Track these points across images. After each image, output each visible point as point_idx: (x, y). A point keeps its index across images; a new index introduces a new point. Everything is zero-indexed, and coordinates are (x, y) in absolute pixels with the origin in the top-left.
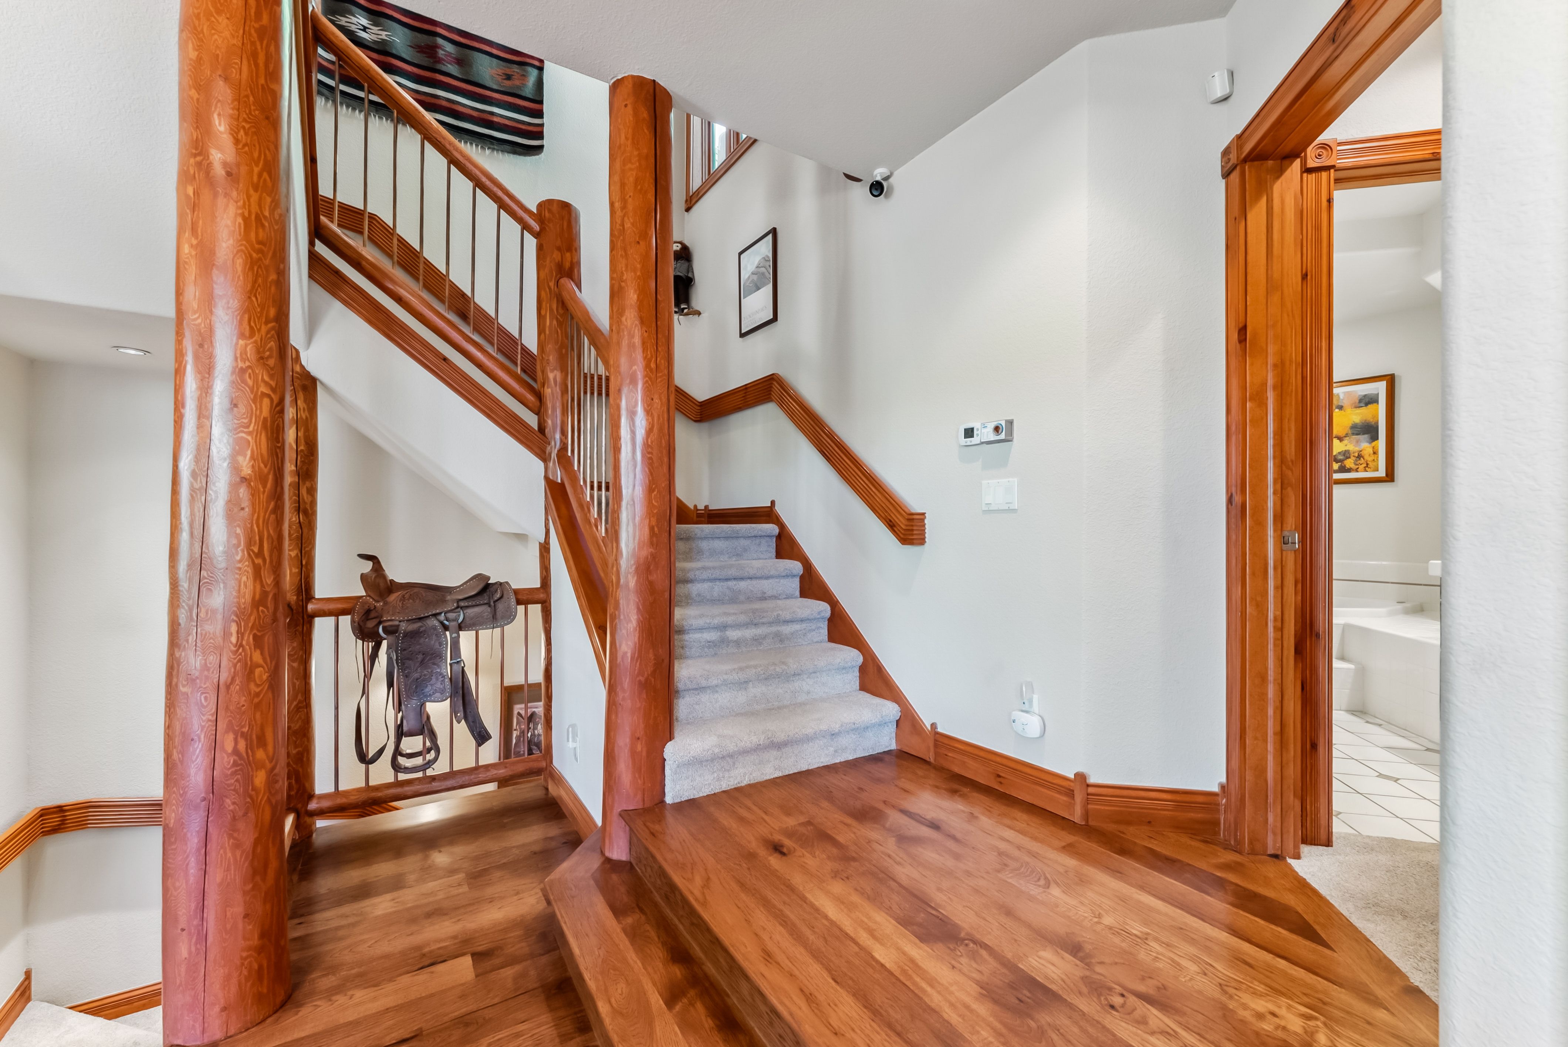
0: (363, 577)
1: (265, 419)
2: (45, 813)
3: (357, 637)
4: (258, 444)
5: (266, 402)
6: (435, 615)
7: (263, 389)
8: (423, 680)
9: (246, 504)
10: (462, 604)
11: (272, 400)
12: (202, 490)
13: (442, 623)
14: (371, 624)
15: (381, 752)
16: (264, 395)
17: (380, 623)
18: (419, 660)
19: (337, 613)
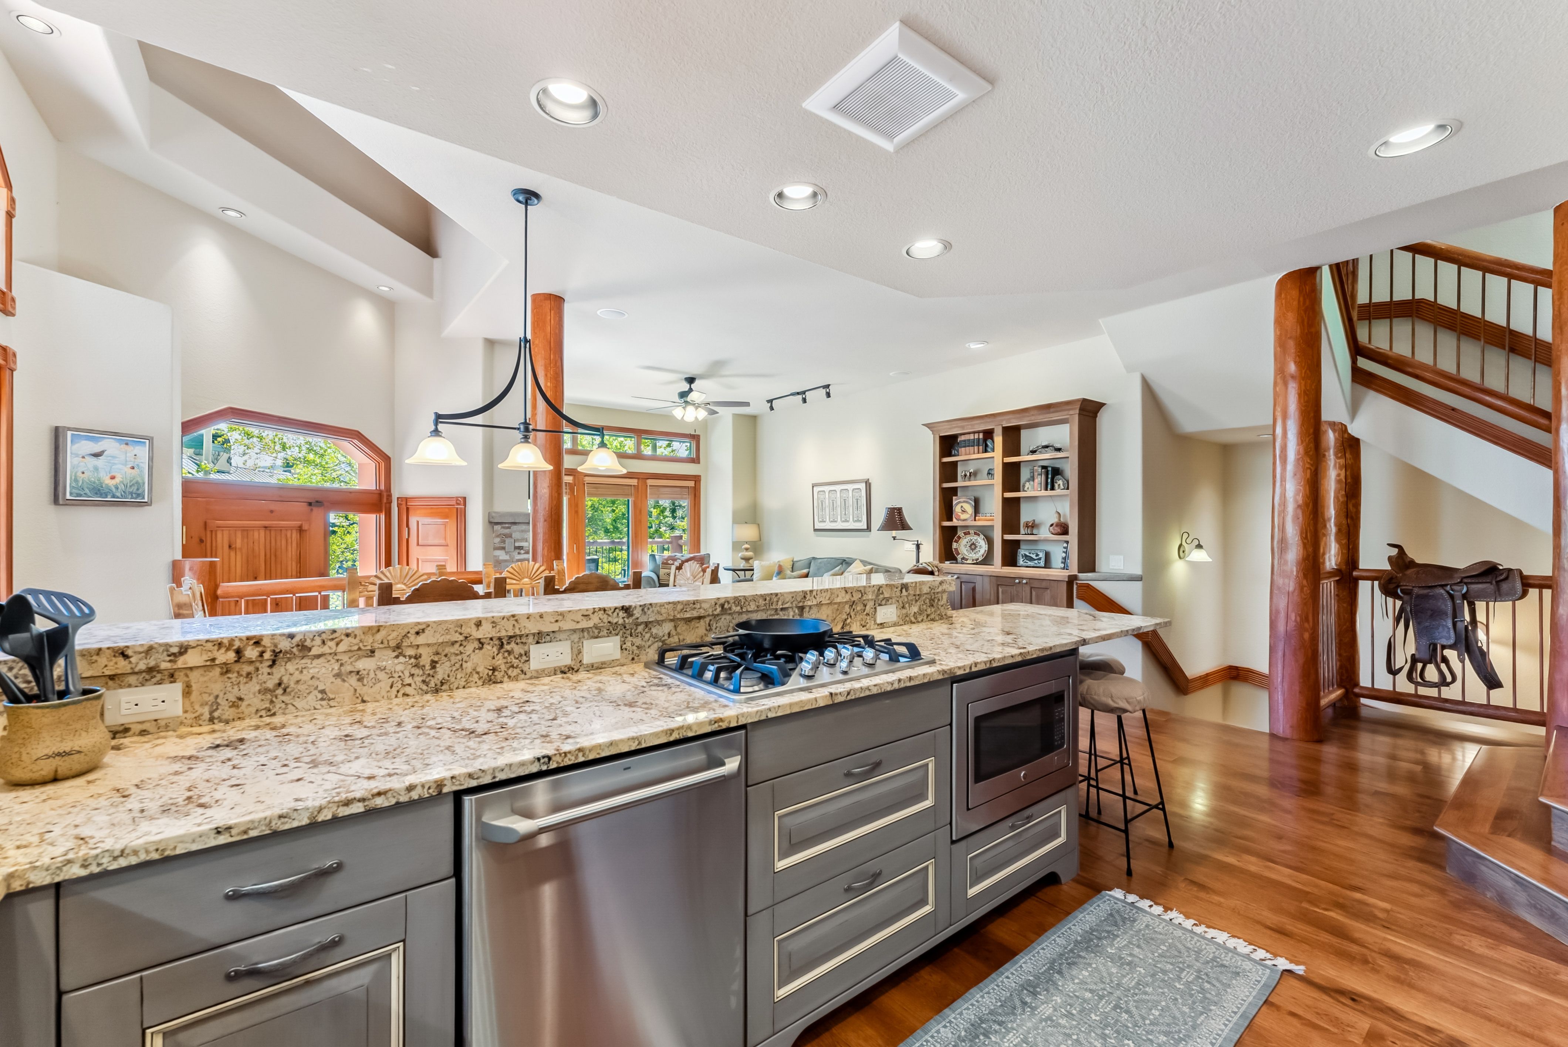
0: (1390, 559)
1: (1308, 479)
2: (1231, 668)
3: (1382, 593)
4: (1305, 490)
5: (1309, 471)
6: (1443, 586)
7: (1308, 466)
8: (1432, 628)
9: (1301, 516)
10: (1466, 580)
11: (1311, 470)
12: (1283, 511)
13: (1448, 592)
14: (1392, 586)
15: (1401, 669)
16: (1308, 468)
17: (1398, 586)
18: (1429, 614)
19: (1372, 579)
